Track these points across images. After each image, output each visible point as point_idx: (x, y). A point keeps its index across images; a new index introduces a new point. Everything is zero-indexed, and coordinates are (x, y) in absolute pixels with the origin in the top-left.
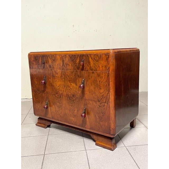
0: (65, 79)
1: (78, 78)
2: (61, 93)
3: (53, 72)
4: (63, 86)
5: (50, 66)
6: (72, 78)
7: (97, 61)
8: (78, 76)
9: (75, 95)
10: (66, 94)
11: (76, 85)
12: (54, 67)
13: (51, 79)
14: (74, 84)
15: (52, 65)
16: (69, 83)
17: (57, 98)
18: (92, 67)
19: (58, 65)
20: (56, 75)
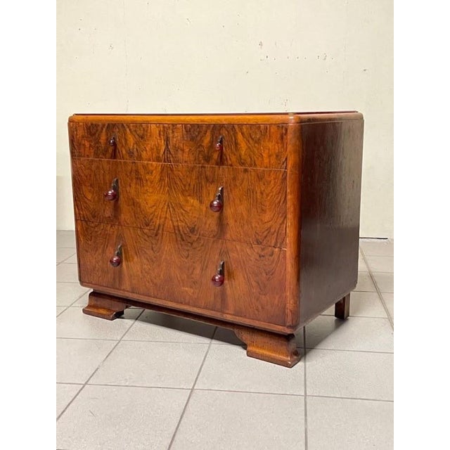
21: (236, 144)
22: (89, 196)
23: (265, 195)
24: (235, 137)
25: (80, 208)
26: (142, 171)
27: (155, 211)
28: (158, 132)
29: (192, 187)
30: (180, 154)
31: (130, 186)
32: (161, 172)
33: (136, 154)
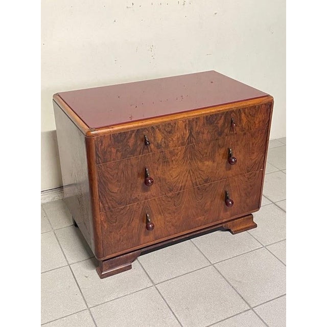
0: (191, 159)
1: (218, 150)
2: (181, 187)
3: (165, 154)
4: (187, 173)
5: (158, 146)
6: (206, 153)
7: (252, 116)
8: (219, 146)
9: (209, 178)
10: (191, 184)
11: (214, 162)
12: (168, 145)
13: (160, 168)
14: (210, 162)
15: (165, 142)
16: (200, 164)
17: (170, 200)
18: (243, 127)
19: (178, 138)
20: (173, 159)
21: (240, 120)
22: (115, 190)
23: (254, 145)
24: (240, 116)
25: (104, 202)
26: (168, 156)
27: (178, 180)
28: (184, 126)
29: (208, 154)
30: (201, 136)
31: (157, 169)
32: (185, 152)
33: (163, 145)
